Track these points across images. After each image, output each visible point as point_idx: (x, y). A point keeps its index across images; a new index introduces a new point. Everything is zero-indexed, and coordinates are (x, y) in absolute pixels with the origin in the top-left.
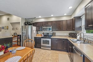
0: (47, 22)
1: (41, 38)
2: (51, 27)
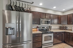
0: (45, 14)
1: (42, 34)
2: (50, 20)
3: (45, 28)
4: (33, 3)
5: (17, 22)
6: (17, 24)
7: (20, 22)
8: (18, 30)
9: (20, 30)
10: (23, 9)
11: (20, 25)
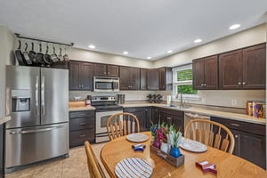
1: (96, 111)
2: (118, 81)
3: (110, 99)
4: (73, 44)
5: (37, 85)
6: (37, 92)
7: (43, 85)
8: (37, 104)
9: (43, 104)
10: (48, 58)
11: (43, 92)
